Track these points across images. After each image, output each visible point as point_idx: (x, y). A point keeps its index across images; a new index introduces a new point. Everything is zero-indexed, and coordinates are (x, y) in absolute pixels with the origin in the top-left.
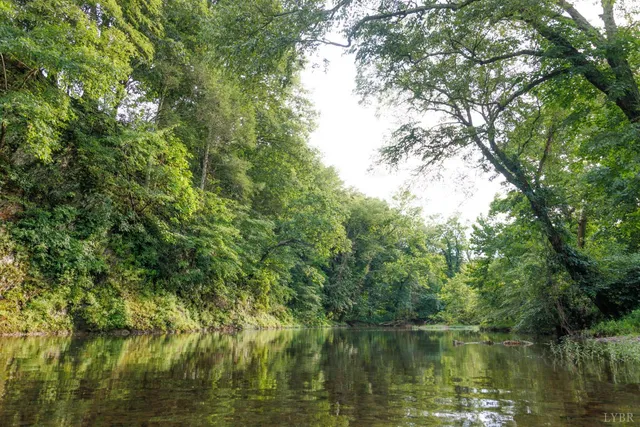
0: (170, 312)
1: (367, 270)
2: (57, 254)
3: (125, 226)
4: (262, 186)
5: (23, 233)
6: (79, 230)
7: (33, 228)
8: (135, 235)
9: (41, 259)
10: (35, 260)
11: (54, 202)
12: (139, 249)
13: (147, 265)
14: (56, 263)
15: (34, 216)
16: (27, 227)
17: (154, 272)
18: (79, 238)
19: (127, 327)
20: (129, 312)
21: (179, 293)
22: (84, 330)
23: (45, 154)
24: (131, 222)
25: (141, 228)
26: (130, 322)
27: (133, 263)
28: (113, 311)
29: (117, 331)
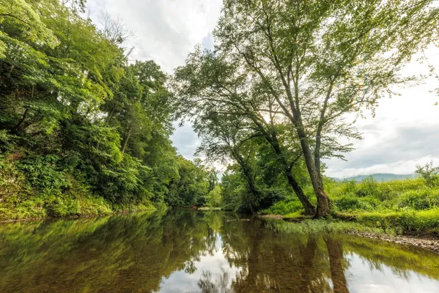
0: (100, 206)
1: (183, 187)
2: (43, 178)
3: (84, 166)
4: (149, 153)
5: (26, 166)
6: (58, 166)
7: (31, 164)
8: (88, 170)
9: (33, 180)
10: (29, 180)
11: (46, 153)
12: (89, 176)
13: (92, 184)
14: (42, 182)
15: (34, 159)
16: (28, 164)
17: (95, 187)
18: (57, 170)
19: (77, 214)
20: (79, 206)
21: (105, 197)
22: (52, 215)
23: (49, 131)
24: (86, 164)
25: (92, 167)
26: (79, 212)
27: (84, 183)
28: (70, 206)
29: (71, 216)
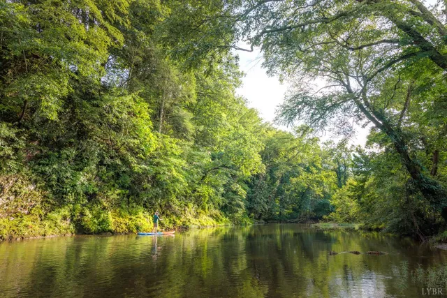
0: (138, 219)
1: (278, 183)
2: (63, 182)
3: (108, 161)
4: (202, 128)
5: (42, 168)
6: (78, 164)
7: (47, 165)
8: (115, 167)
9: (53, 185)
10: (49, 186)
11: (60, 146)
12: (118, 176)
13: (123, 187)
14: (63, 188)
15: (47, 156)
16: (43, 165)
17: (128, 192)
18: (77, 170)
19: (110, 231)
20: (111, 220)
21: (145, 206)
22: (81, 230)
23: (54, 116)
24: (112, 158)
25: (118, 162)
26: (112, 227)
27: (114, 186)
28: (101, 220)
29: (103, 232)
